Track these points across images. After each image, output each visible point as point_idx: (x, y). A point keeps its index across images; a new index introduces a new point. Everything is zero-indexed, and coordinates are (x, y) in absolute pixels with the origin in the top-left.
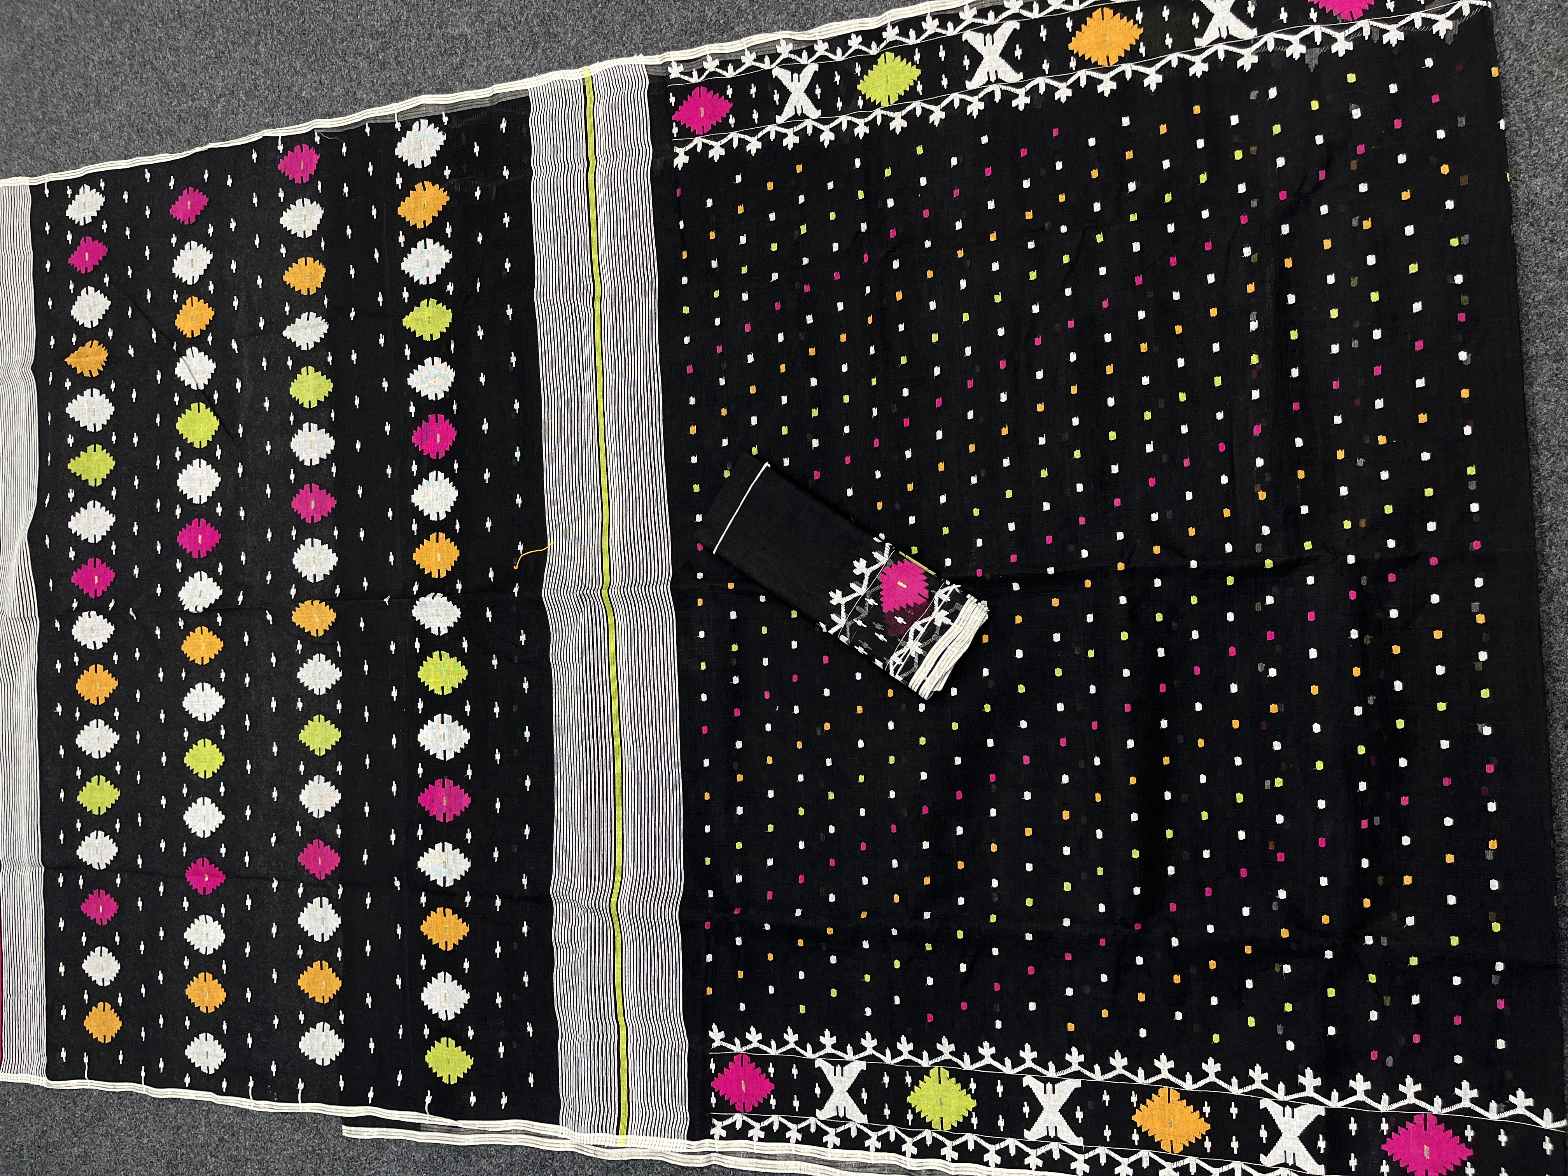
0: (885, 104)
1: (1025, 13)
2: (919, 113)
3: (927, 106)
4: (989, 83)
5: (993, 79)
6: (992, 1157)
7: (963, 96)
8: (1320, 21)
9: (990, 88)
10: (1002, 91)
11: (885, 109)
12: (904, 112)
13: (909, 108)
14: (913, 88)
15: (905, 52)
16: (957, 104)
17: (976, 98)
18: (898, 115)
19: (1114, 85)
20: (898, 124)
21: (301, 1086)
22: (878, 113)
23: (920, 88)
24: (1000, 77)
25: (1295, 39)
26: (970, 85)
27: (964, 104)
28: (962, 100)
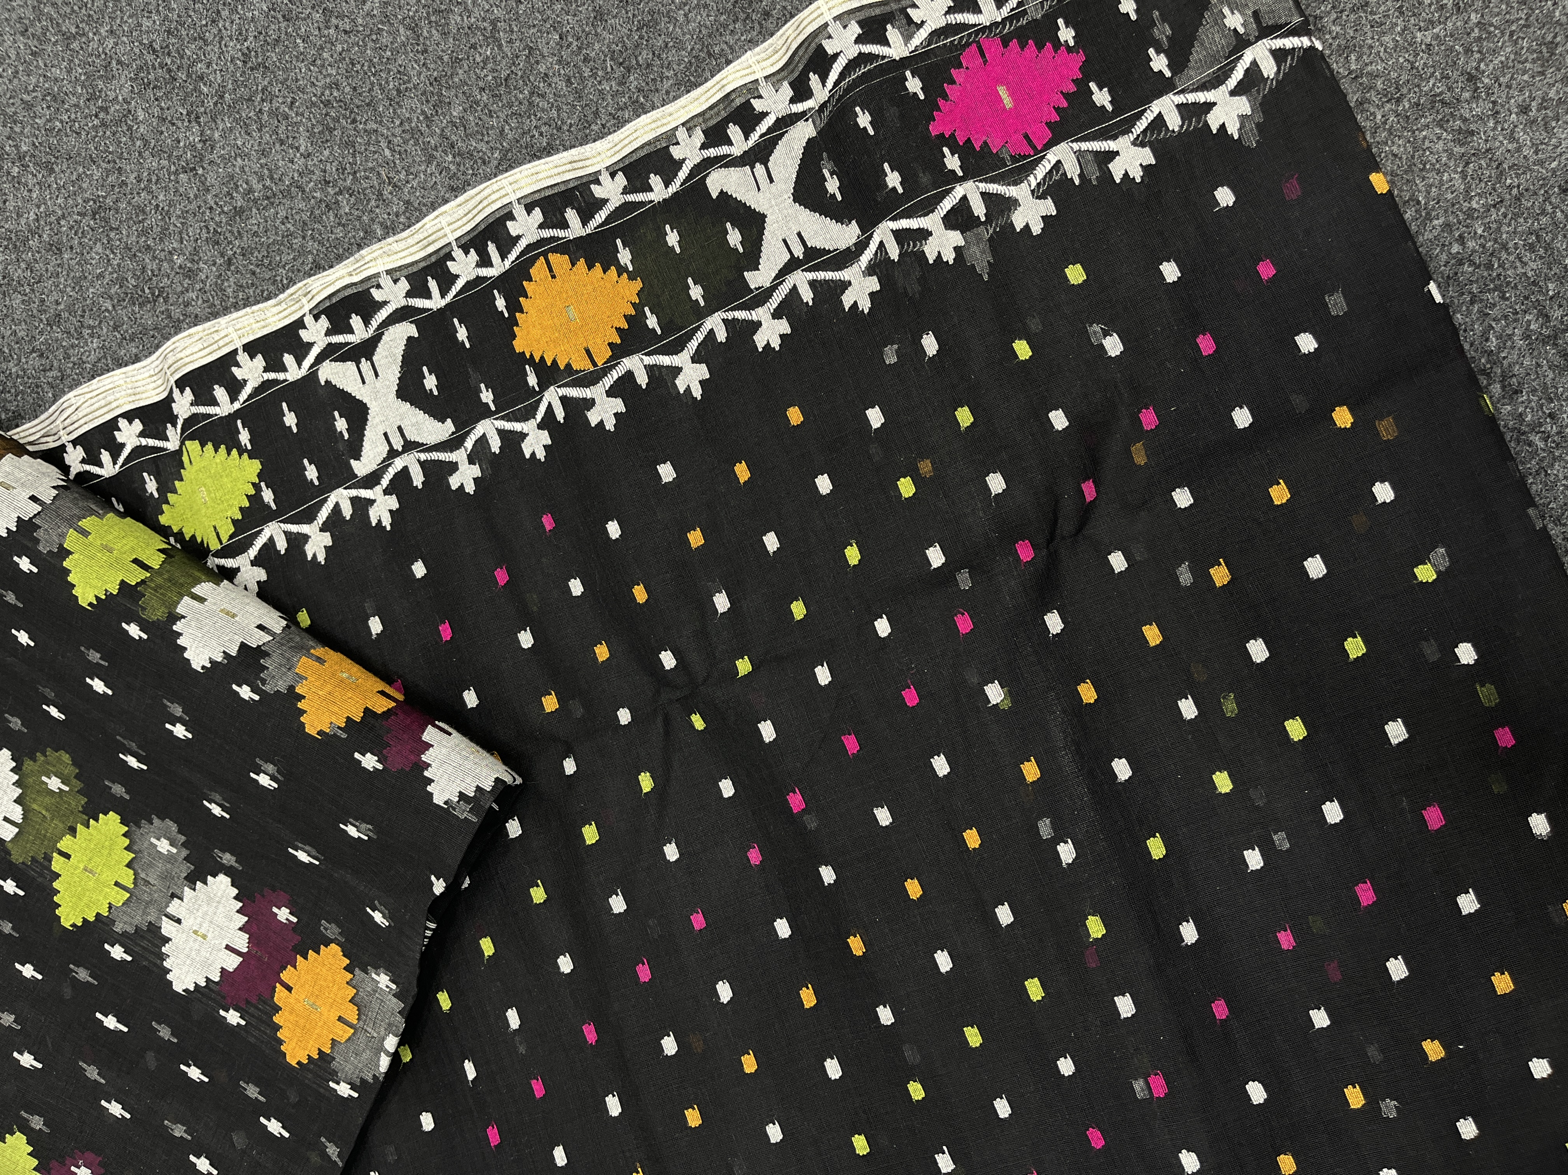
1: (419, 303)
2: (282, 545)
3: (294, 528)
4: (393, 454)
5: (398, 445)
7: (354, 493)
8: (971, 172)
9: (398, 464)
10: (423, 464)
12: (253, 552)
14: (255, 499)
15: (221, 434)
16: (347, 511)
17: (378, 489)
18: (245, 560)
19: (618, 405)
20: (249, 576)
23: (268, 496)
24: (411, 436)
25: (932, 222)
26: (361, 467)
27: (361, 506)
28: (354, 501)
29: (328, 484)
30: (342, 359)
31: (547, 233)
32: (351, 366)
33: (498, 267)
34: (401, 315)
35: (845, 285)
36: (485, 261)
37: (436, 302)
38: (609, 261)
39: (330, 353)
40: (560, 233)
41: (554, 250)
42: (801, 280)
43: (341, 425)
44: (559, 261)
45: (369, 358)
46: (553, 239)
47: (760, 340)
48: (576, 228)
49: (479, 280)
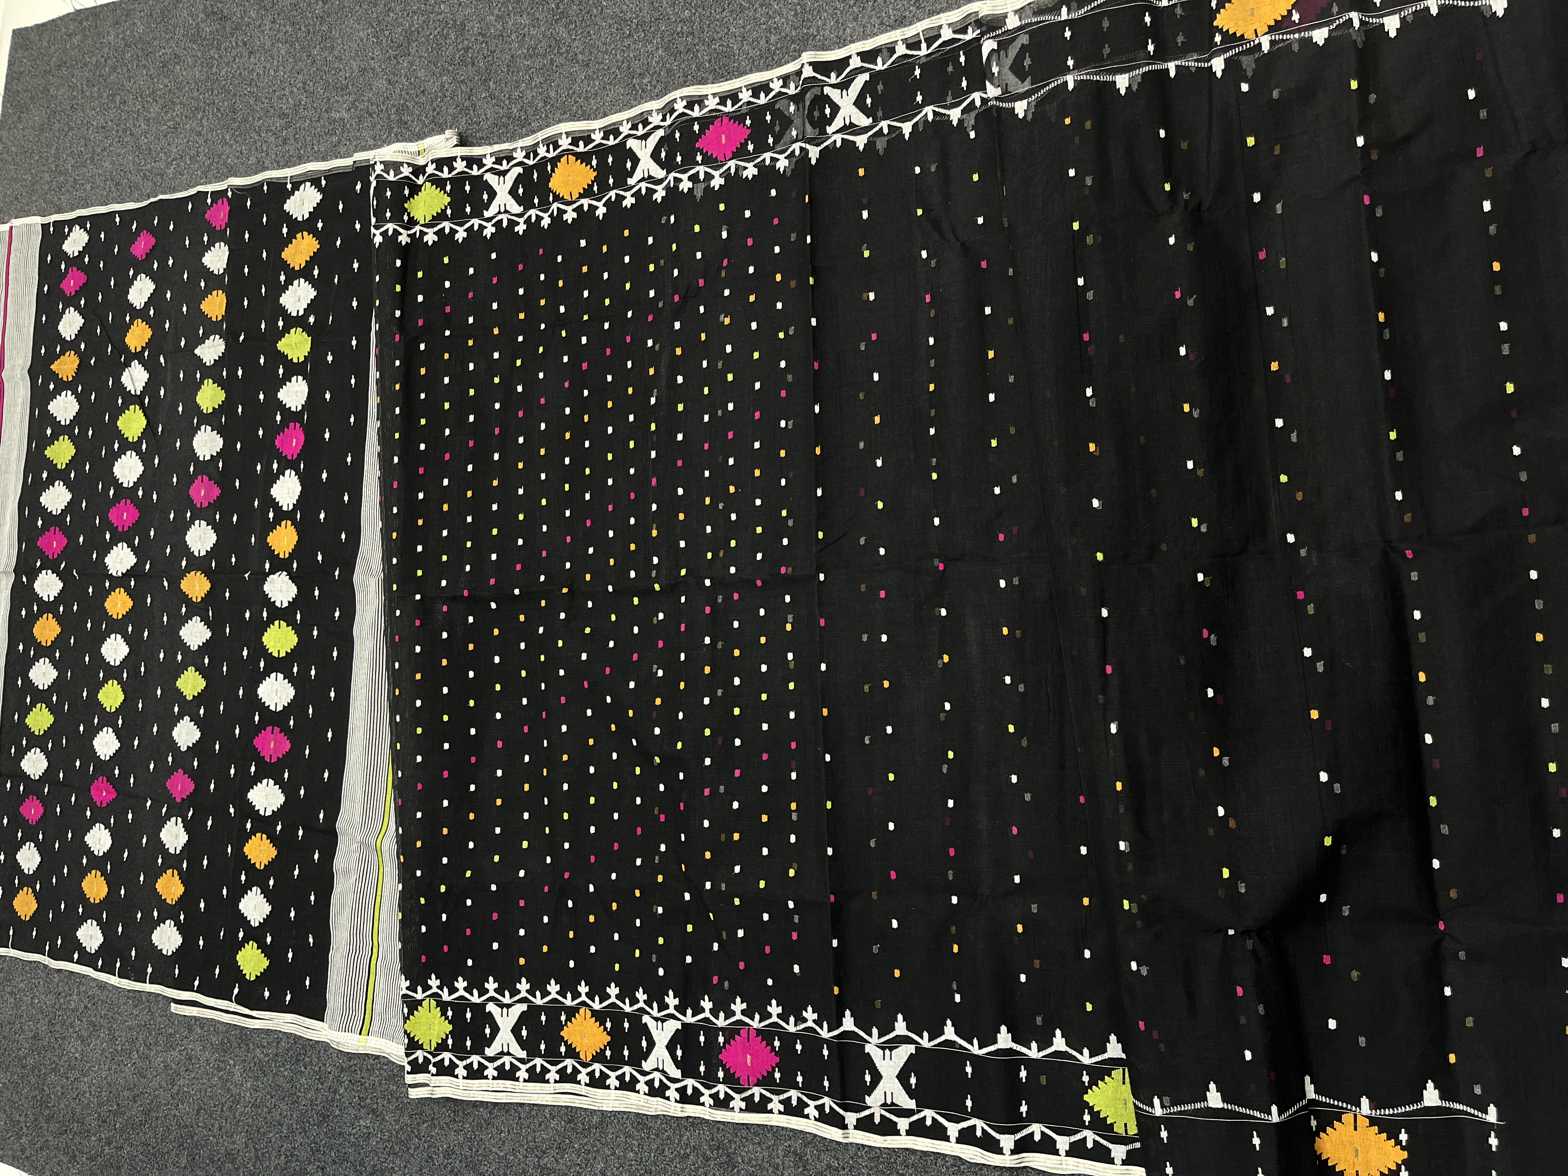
0: (422, 222)
1: (526, 161)
2: (447, 231)
3: (454, 226)
4: (499, 213)
5: (502, 210)
6: (461, 1071)
7: (480, 222)
8: (703, 163)
9: (500, 217)
10: (508, 220)
11: (422, 225)
12: (436, 229)
13: (439, 227)
14: (444, 211)
15: (439, 183)
16: (476, 227)
17: (490, 224)
18: (430, 231)
19: (575, 215)
20: (430, 238)
21: (150, 970)
22: (417, 228)
23: (449, 212)
24: (508, 208)
26: (486, 214)
27: (481, 227)
28: (479, 225)
29: (473, 215)
30: (495, 174)
31: (571, 147)
32: (497, 177)
33: (551, 155)
34: (520, 164)
35: (656, 191)
36: (548, 151)
37: (531, 162)
38: (589, 163)
39: (491, 170)
40: (575, 149)
41: (571, 154)
42: (643, 185)
43: (485, 197)
44: (572, 158)
45: (504, 176)
46: (572, 150)
47: (624, 203)
48: (581, 148)
49: (545, 157)
